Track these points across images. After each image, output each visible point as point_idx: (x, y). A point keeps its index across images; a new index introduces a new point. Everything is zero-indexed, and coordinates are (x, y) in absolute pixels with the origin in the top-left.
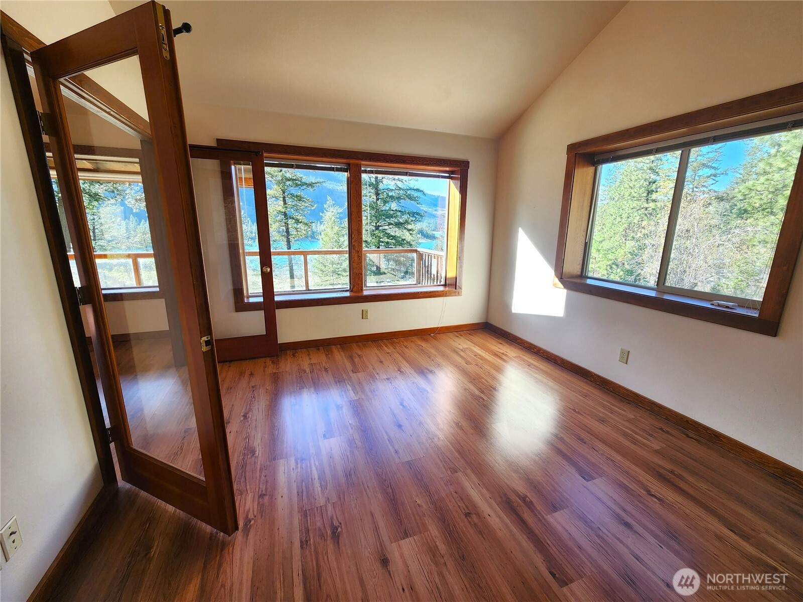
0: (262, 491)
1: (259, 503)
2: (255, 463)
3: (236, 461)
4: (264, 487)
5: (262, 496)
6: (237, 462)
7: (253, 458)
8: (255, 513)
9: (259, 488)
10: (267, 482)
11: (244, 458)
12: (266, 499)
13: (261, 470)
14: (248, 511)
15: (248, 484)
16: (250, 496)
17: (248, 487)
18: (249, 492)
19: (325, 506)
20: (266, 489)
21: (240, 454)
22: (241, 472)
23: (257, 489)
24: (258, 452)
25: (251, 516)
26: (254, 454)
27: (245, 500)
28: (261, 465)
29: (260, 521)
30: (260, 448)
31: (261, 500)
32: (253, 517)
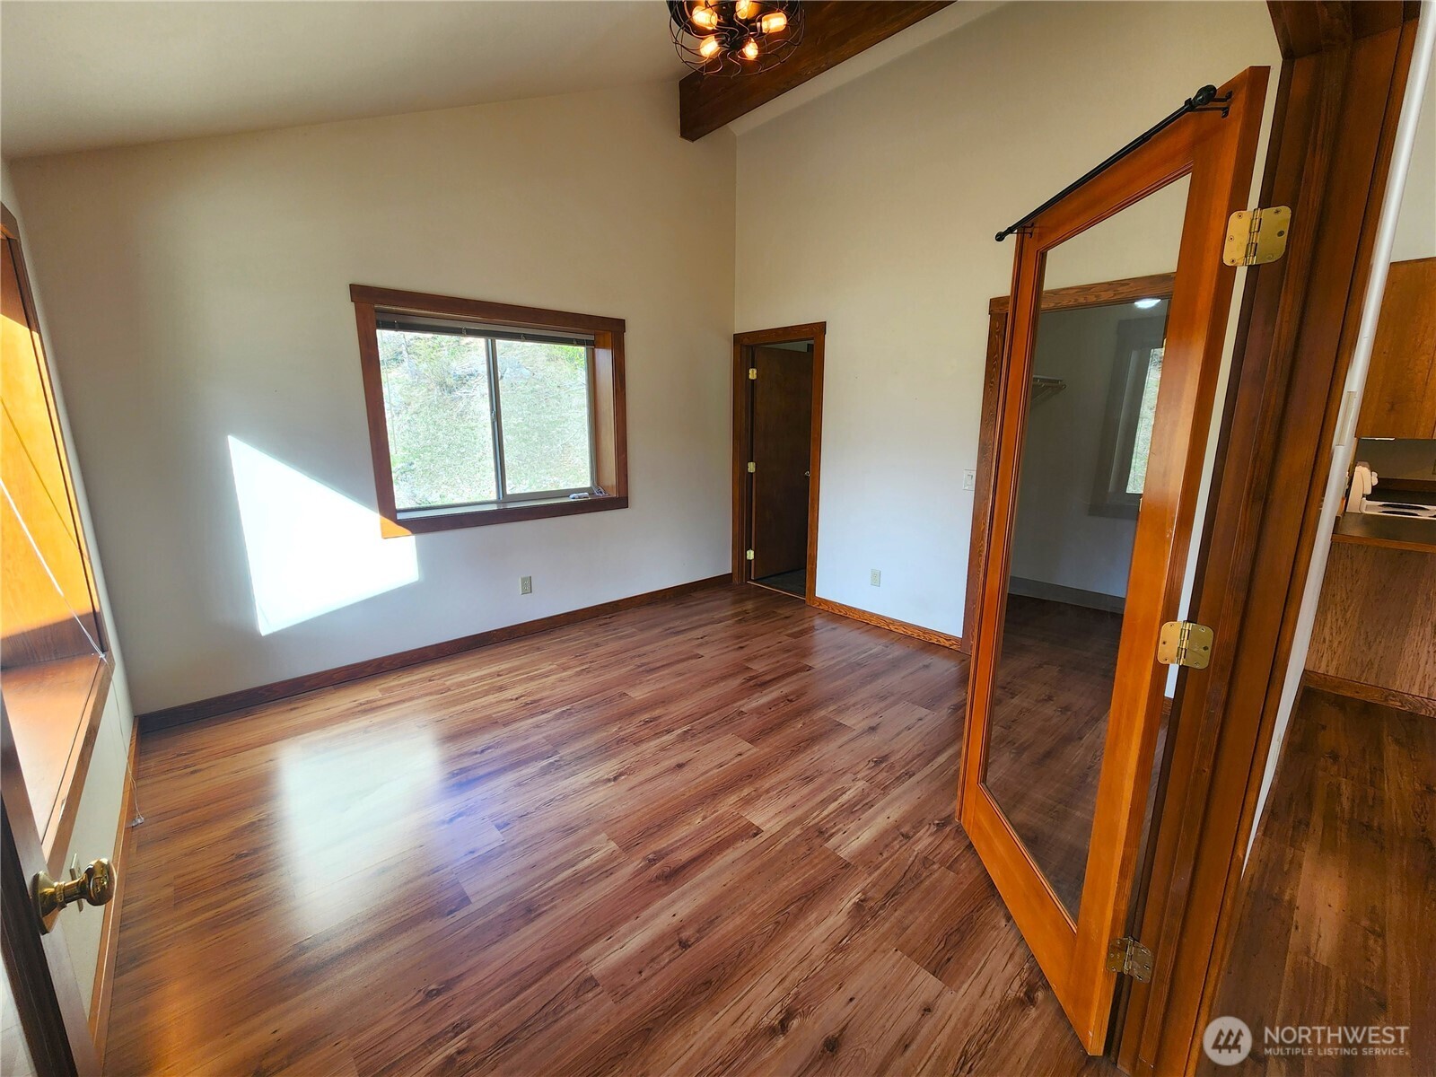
0: (901, 841)
1: (915, 834)
2: (874, 886)
3: (896, 914)
4: (896, 842)
5: (907, 836)
6: (896, 910)
7: (869, 894)
8: (927, 827)
9: (900, 847)
10: (887, 846)
11: (881, 908)
12: (904, 830)
13: (877, 868)
14: (931, 835)
15: (910, 862)
16: (919, 847)
17: (911, 859)
18: (916, 853)
19: (863, 779)
20: (895, 839)
21: (879, 922)
22: (903, 889)
23: (904, 848)
24: (853, 901)
25: (933, 829)
26: (862, 901)
27: (926, 848)
28: (870, 875)
29: (930, 817)
30: (843, 904)
31: (912, 833)
32: (932, 826)
